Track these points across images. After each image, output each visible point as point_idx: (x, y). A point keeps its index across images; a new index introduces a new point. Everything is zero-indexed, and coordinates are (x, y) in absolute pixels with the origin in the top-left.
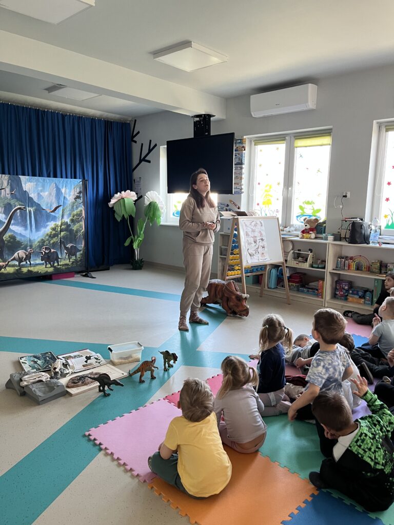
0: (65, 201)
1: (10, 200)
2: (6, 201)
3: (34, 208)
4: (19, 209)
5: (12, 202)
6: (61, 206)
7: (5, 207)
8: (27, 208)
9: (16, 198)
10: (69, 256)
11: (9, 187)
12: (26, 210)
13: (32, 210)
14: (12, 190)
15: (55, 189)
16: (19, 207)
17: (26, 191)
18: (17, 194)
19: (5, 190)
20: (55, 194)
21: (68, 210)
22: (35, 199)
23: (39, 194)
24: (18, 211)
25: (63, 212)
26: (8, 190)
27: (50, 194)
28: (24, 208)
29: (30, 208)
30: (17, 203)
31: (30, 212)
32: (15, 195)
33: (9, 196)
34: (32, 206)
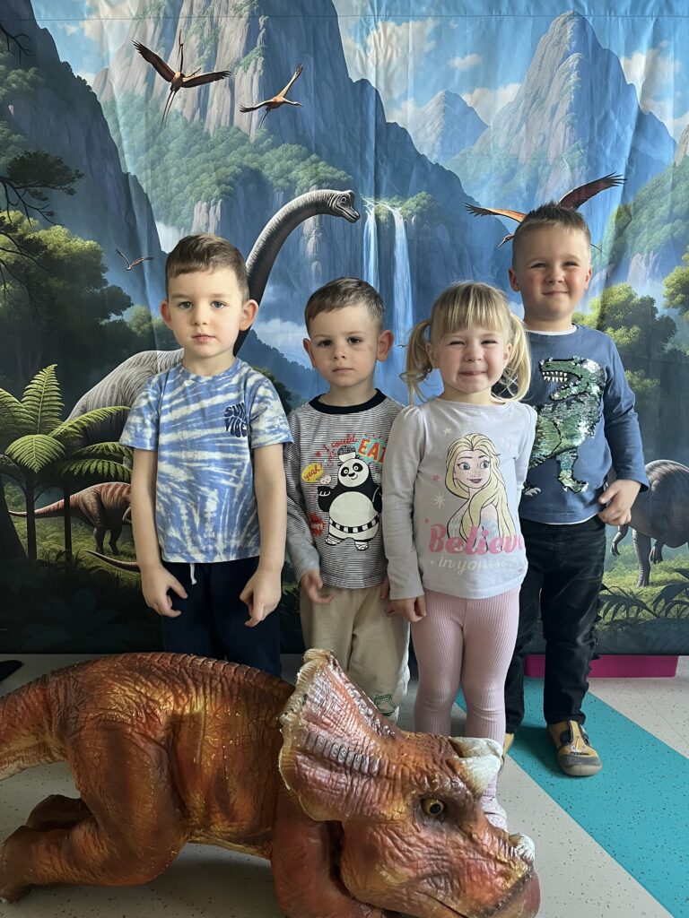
0: (644, 146)
1: (258, 150)
2: (231, 158)
3: (411, 203)
4: (318, 207)
5: (274, 163)
6: (609, 182)
7: (229, 199)
8: (369, 201)
9: (299, 139)
10: (642, 543)
11: (257, 60)
12: (358, 219)
13: (400, 213)
14: (273, 78)
15: (573, 60)
16: (313, 194)
17: (364, 83)
18: (307, 108)
19: (232, 86)
20: (569, 98)
21: (663, 210)
22: (427, 142)
23: (451, 100)
24: (310, 223)
25: (620, 232)
26: (248, 84)
27: (535, 98)
28: (349, 201)
29: (385, 205)
30: (301, 173)
31: (385, 230)
32: (293, 112)
33: (252, 125)
34: (402, 193)
